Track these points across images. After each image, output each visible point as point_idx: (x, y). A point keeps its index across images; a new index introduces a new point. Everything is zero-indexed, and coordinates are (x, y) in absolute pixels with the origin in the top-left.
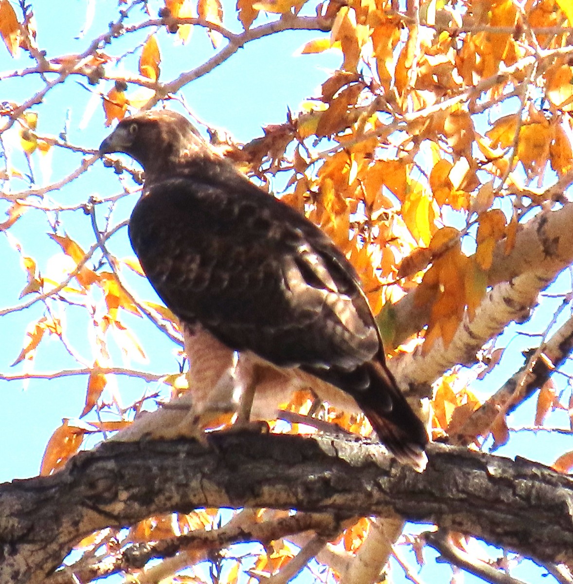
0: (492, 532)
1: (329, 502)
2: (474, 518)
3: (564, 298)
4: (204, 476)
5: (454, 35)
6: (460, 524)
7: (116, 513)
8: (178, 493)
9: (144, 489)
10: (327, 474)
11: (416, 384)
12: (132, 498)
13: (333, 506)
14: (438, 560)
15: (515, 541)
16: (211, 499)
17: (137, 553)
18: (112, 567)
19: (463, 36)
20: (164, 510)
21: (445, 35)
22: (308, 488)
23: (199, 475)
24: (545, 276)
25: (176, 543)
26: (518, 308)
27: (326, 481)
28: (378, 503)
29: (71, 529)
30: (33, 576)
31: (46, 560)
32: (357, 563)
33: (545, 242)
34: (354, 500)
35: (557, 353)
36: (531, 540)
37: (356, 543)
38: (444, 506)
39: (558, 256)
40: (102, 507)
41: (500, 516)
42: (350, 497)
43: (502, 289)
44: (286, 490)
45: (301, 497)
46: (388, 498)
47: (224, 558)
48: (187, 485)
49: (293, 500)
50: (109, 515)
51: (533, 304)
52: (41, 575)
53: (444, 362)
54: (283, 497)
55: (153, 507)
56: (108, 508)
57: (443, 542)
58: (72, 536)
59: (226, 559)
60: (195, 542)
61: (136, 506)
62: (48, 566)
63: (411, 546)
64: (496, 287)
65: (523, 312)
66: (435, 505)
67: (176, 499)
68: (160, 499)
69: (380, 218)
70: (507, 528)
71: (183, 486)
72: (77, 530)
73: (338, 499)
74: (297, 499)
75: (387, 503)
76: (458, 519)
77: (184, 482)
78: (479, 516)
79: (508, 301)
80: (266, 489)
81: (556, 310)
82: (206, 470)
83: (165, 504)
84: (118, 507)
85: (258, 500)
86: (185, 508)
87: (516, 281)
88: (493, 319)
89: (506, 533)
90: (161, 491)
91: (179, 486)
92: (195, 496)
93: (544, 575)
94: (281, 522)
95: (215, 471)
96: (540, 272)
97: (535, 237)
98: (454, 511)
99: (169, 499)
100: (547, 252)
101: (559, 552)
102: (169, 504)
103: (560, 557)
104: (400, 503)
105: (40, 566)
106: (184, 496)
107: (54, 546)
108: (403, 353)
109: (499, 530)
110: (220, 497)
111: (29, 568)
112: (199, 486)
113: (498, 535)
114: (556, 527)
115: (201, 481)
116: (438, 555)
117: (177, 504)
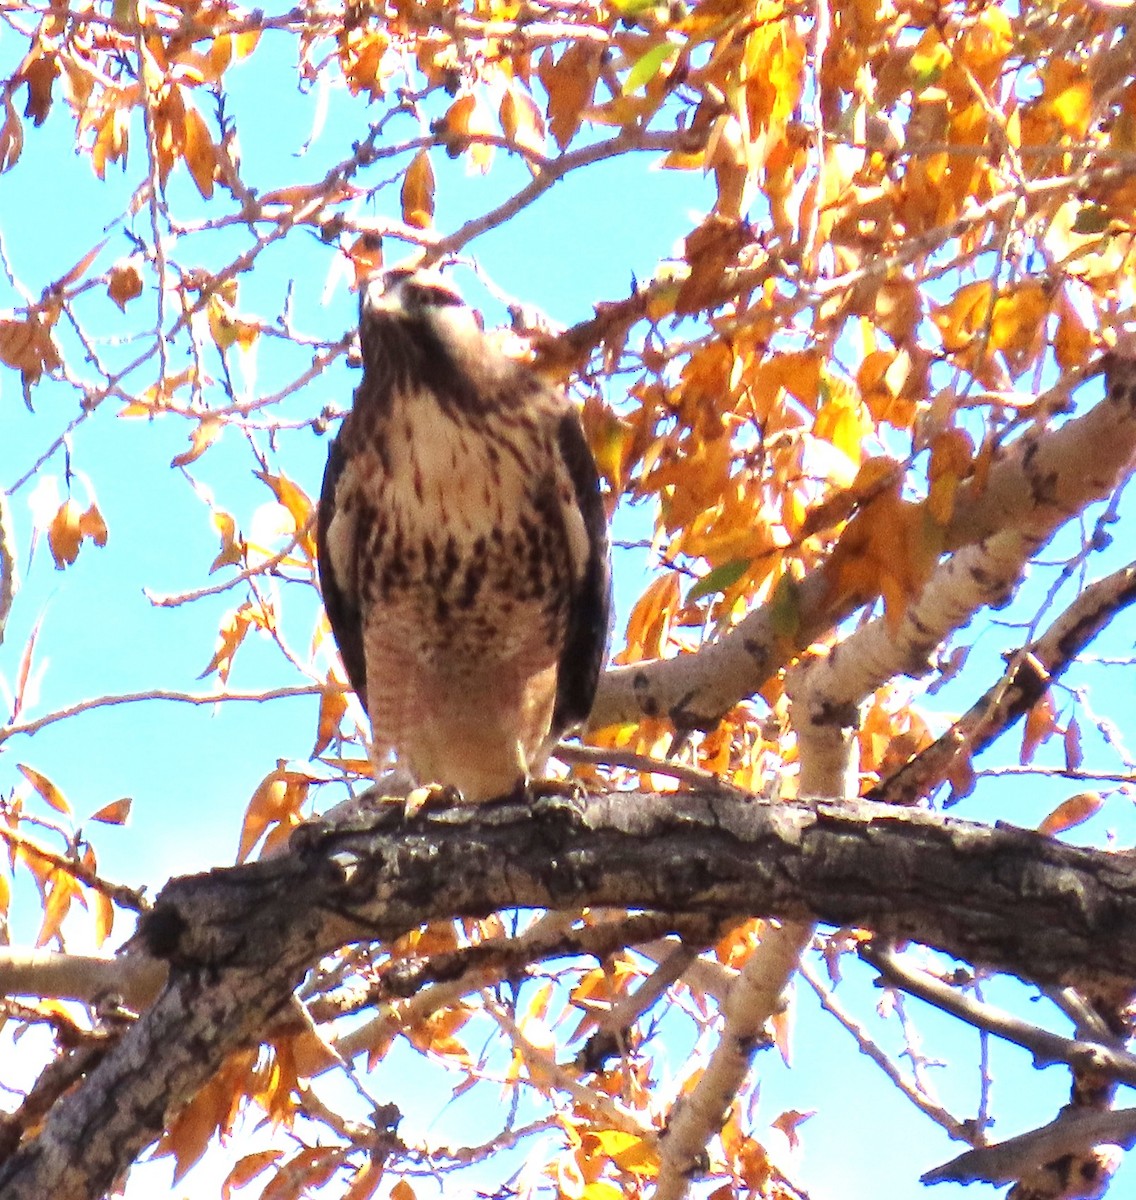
0: (961, 940)
1: (704, 896)
2: (932, 917)
3: (1064, 567)
4: (510, 858)
5: (891, 158)
6: (911, 928)
7: (374, 919)
8: (469, 887)
9: (417, 882)
10: (701, 854)
11: (834, 704)
12: (399, 895)
13: (711, 902)
14: (877, 983)
15: (996, 952)
16: (521, 895)
17: (404, 974)
18: (363, 997)
19: (905, 158)
20: (447, 914)
21: (878, 158)
22: (672, 875)
23: (502, 859)
24: (1033, 534)
25: (464, 958)
26: (993, 584)
27: (700, 865)
28: (783, 897)
29: (304, 943)
30: (246, 1016)
31: (265, 993)
32: (742, 983)
33: (1035, 481)
34: (746, 892)
35: (1055, 656)
36: (1022, 952)
37: (738, 950)
38: (886, 901)
39: (1055, 503)
40: (351, 909)
41: (975, 915)
42: (737, 888)
43: (969, 554)
44: (636, 879)
45: (661, 889)
46: (797, 889)
47: (532, 975)
48: (483, 874)
49: (649, 894)
50: (362, 922)
51: (1017, 578)
52: (257, 1017)
53: (878, 671)
54: (634, 890)
55: (431, 909)
56: (361, 911)
57: (882, 955)
58: (305, 955)
59: (535, 977)
60: (493, 956)
61: (405, 907)
62: (269, 1002)
63: (821, 953)
64: (959, 553)
65: (1002, 592)
66: (872, 899)
67: (467, 895)
68: (442, 897)
69: (779, 444)
70: (983, 933)
71: (476, 876)
72: (314, 946)
73: (718, 892)
74: (656, 893)
75: (796, 897)
76: (908, 921)
77: (479, 868)
78: (941, 914)
79: (977, 574)
80: (607, 878)
81: (1050, 586)
82: (513, 849)
83: (450, 905)
84: (378, 910)
85: (595, 896)
86: (481, 909)
87: (991, 542)
88: (955, 603)
89: (982, 942)
90: (443, 884)
91: (470, 875)
92: (495, 890)
93: (1034, 999)
94: (627, 924)
95: (525, 851)
96: (1027, 527)
97: (1020, 472)
98: (900, 908)
99: (456, 895)
100: (1039, 497)
101: (1066, 969)
102: (455, 905)
103: (1067, 977)
104: (816, 898)
105: (256, 1002)
106: (478, 891)
107: (278, 971)
108: (813, 657)
109: (971, 936)
110: (535, 891)
111: (239, 1005)
112: (502, 875)
113: (971, 943)
114: (1061, 931)
115: (505, 867)
116: (877, 974)
117: (467, 904)
